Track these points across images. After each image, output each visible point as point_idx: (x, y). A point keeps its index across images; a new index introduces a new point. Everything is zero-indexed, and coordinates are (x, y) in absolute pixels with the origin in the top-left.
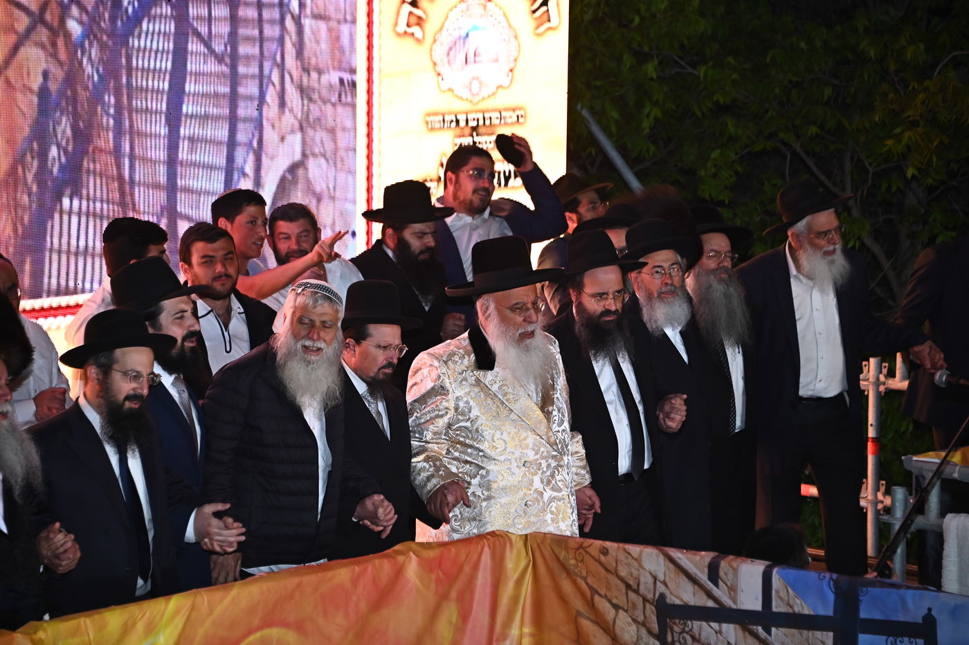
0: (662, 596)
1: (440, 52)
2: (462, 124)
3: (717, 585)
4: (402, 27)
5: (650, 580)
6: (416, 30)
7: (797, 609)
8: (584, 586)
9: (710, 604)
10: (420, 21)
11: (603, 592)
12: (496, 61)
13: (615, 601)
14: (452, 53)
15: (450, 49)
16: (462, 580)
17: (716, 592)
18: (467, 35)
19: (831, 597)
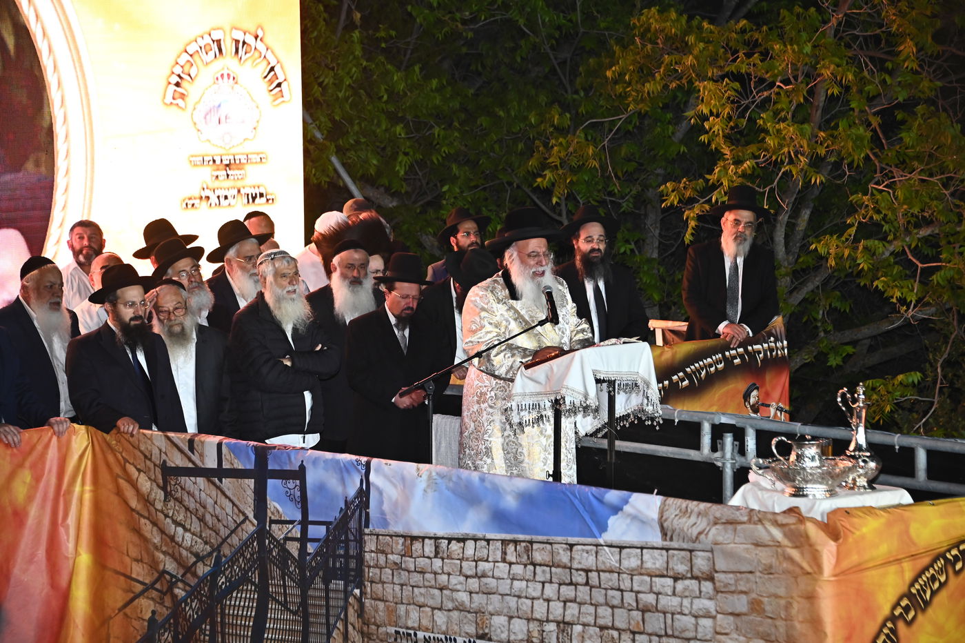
0: (165, 461)
1: (198, 117)
2: (218, 162)
3: (193, 454)
4: (169, 99)
5: (158, 452)
6: (179, 101)
7: (236, 466)
8: (120, 457)
9: (190, 465)
10: (183, 96)
11: (131, 461)
12: (243, 122)
13: (138, 467)
14: (208, 117)
15: (207, 114)
16: (35, 455)
17: (193, 457)
18: (219, 106)
19: (253, 457)
